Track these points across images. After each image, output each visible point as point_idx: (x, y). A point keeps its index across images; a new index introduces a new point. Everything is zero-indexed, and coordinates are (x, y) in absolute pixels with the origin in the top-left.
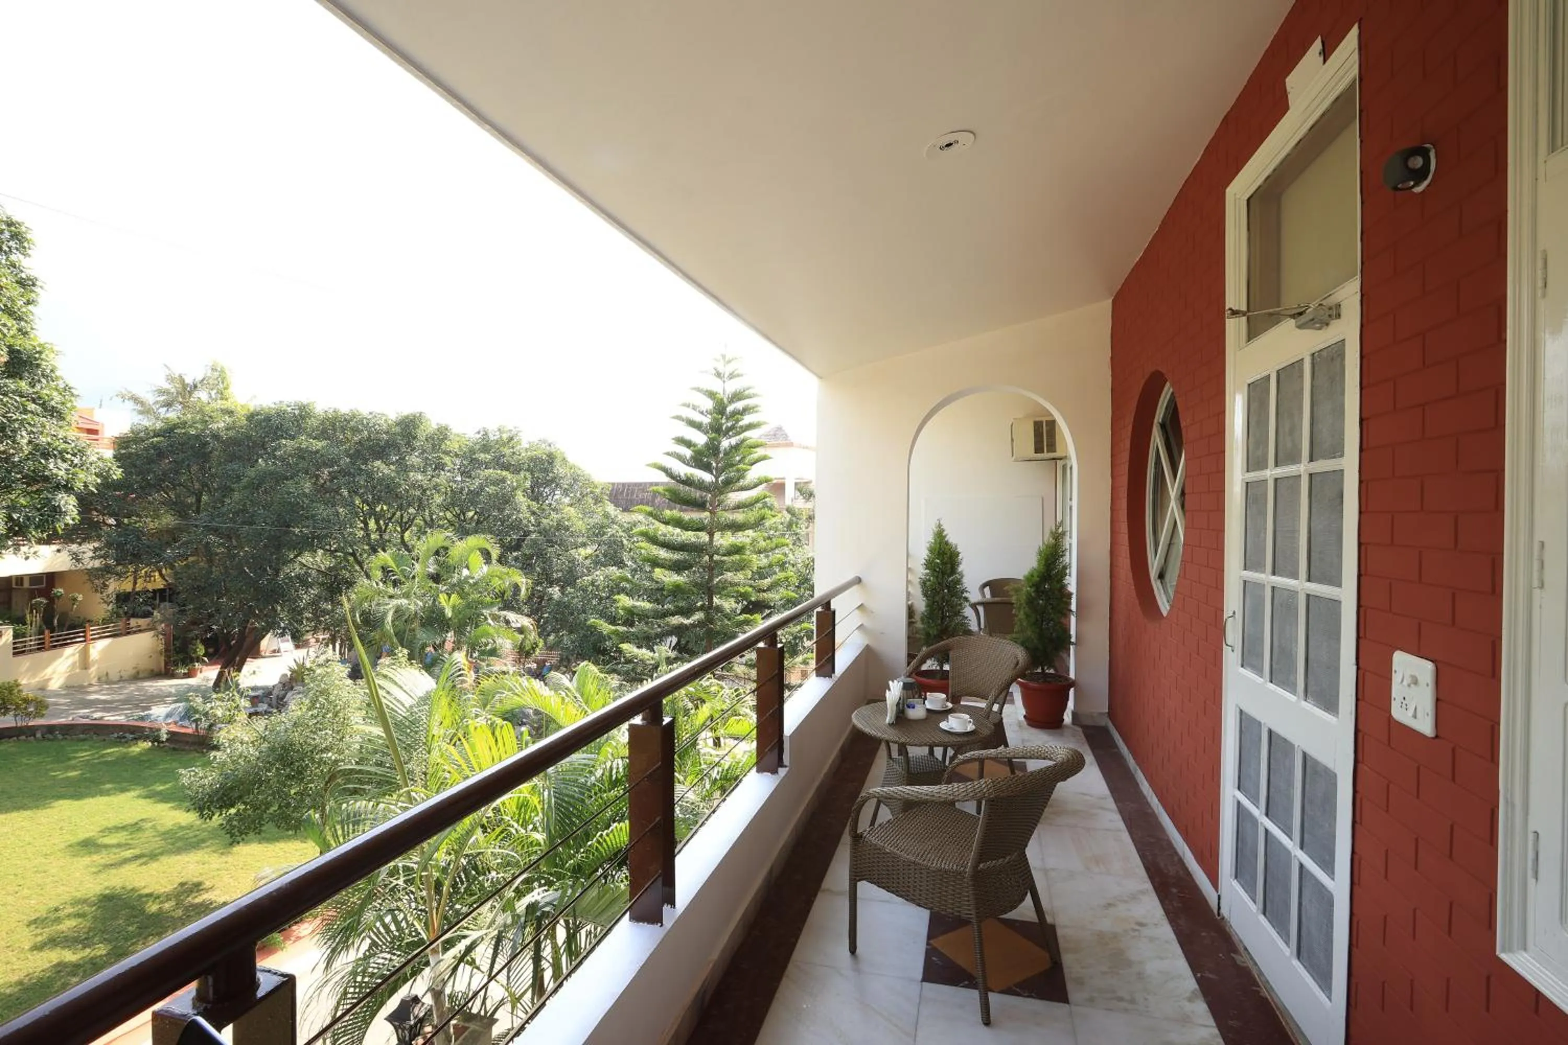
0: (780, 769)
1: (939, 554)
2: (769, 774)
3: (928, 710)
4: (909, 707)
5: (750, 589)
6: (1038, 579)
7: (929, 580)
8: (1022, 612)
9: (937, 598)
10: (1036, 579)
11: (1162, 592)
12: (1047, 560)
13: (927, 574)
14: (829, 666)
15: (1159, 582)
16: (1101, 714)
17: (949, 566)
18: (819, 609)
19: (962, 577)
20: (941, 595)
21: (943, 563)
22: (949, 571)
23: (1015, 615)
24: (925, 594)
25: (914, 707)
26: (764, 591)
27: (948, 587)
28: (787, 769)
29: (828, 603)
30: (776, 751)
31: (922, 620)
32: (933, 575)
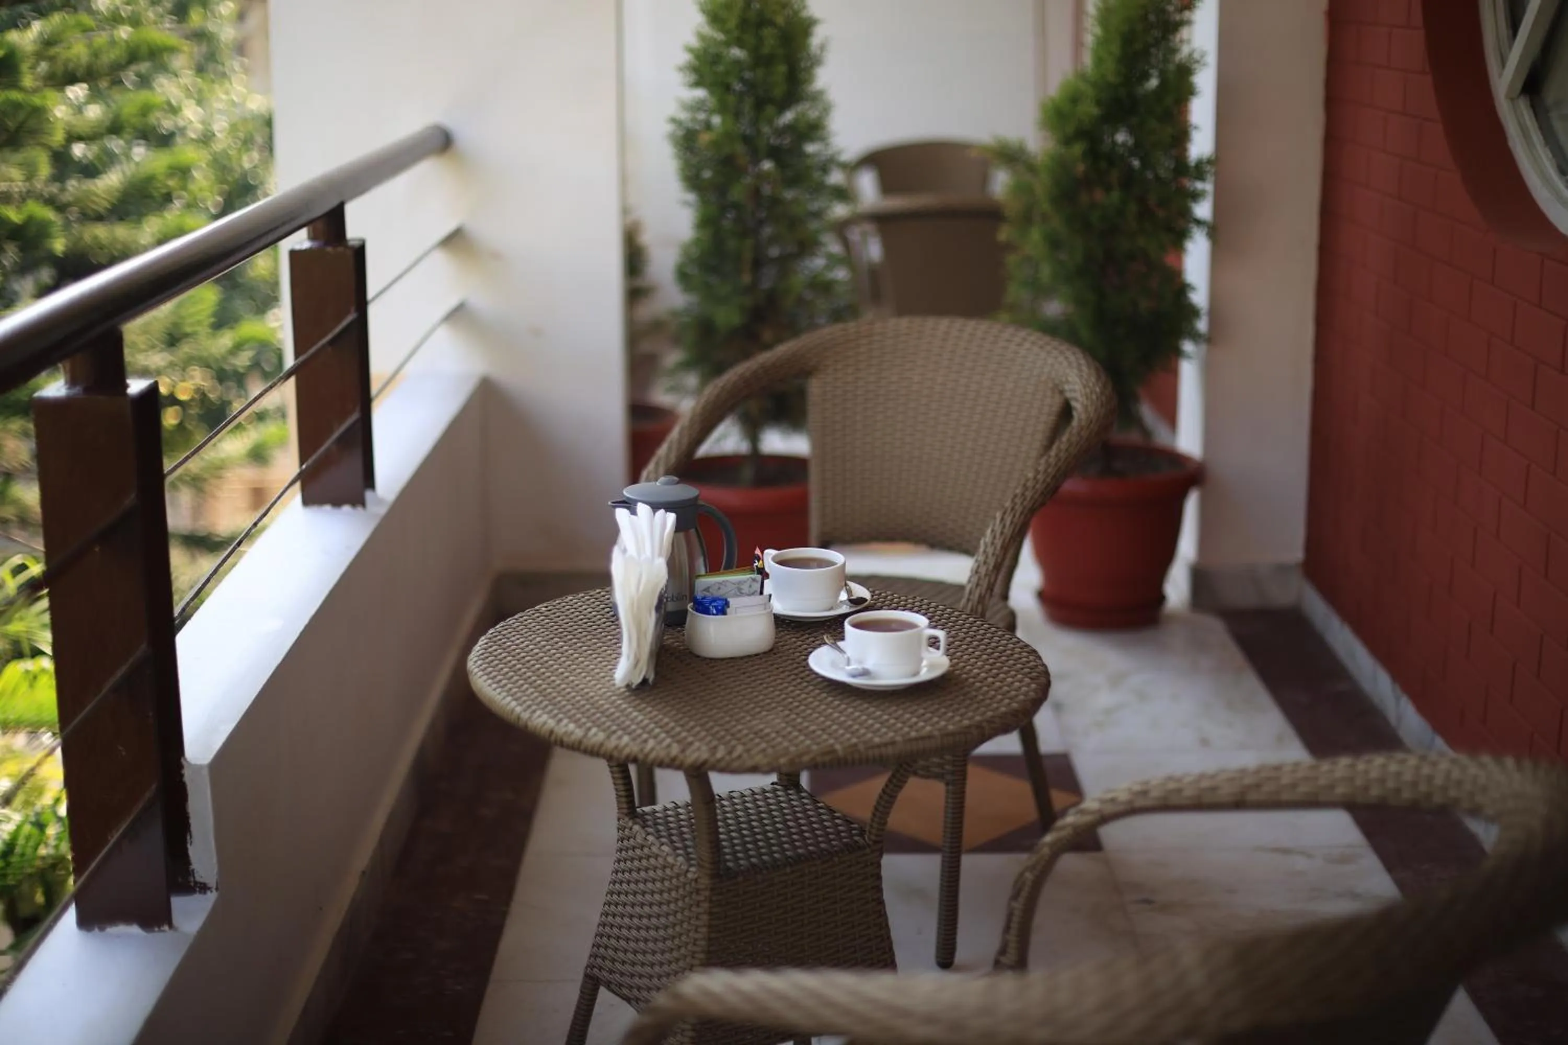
0: (178, 903)
1: (744, 24)
2: (135, 930)
3: (781, 622)
4: (703, 607)
5: (49, 214)
6: (1095, 111)
7: (708, 126)
8: (1036, 235)
9: (737, 193)
10: (1089, 110)
11: (1537, 137)
12: (1128, 39)
13: (697, 106)
14: (352, 464)
15: (1523, 105)
16: (1282, 569)
17: (782, 69)
18: (300, 240)
19: (827, 109)
20: (748, 180)
21: (760, 60)
22: (778, 91)
23: (1009, 247)
24: (692, 180)
25: (722, 610)
26: (99, 218)
27: (775, 153)
28: (211, 897)
29: (336, 218)
30: (155, 835)
31: (683, 277)
32: (722, 109)
